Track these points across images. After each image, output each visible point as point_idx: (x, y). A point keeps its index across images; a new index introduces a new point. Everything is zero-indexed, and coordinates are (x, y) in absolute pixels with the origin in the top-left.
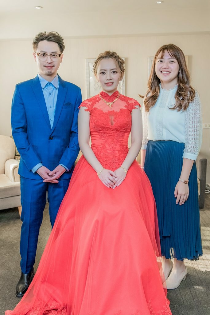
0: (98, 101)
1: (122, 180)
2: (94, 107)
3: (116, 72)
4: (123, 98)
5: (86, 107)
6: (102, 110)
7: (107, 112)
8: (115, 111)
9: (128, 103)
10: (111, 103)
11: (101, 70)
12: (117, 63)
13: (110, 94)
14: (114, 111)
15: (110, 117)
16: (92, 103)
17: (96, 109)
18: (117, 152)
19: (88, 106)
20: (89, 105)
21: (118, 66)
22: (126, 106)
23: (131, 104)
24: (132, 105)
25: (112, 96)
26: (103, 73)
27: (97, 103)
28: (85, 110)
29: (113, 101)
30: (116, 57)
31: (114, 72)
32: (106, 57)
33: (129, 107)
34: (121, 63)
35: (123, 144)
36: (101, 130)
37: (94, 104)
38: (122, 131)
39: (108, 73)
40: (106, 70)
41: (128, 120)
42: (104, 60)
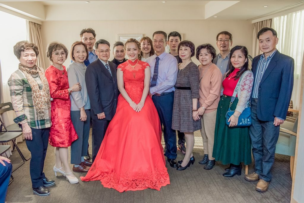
0: (127, 65)
1: (142, 108)
4: (140, 63)
6: (129, 70)
7: (131, 71)
9: (143, 65)
10: (134, 66)
11: (128, 49)
12: (136, 45)
13: (133, 61)
14: (135, 70)
15: (133, 74)
17: (126, 70)
18: (139, 92)
19: (122, 68)
21: (137, 46)
22: (141, 68)
25: (134, 62)
26: (129, 50)
28: (121, 70)
29: (135, 65)
30: (136, 42)
31: (135, 50)
32: (130, 42)
33: (143, 67)
34: (139, 45)
36: (129, 81)
37: (125, 67)
39: (132, 50)
40: (130, 49)
41: (143, 75)
42: (129, 43)
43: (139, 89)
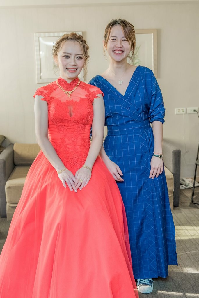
0: (55, 90)
1: (89, 179)
2: (51, 95)
3: (81, 58)
4: (84, 85)
5: (42, 96)
6: (59, 99)
7: (65, 101)
8: (75, 100)
9: (89, 92)
10: (70, 92)
11: (64, 53)
12: (82, 47)
13: (69, 82)
14: (73, 100)
15: (69, 108)
16: (48, 91)
17: (53, 98)
18: (78, 147)
19: (44, 95)
20: (45, 93)
21: (83, 51)
22: (86, 96)
23: (93, 92)
24: (93, 94)
25: (70, 84)
26: (67, 56)
27: (54, 91)
29: (72, 89)
30: (82, 41)
31: (79, 58)
32: (72, 39)
33: (91, 96)
35: (85, 138)
36: (59, 123)
37: (51, 93)
38: (83, 123)
39: (72, 57)
40: (70, 54)
41: (89, 110)
42: (69, 42)
43: (79, 141)
